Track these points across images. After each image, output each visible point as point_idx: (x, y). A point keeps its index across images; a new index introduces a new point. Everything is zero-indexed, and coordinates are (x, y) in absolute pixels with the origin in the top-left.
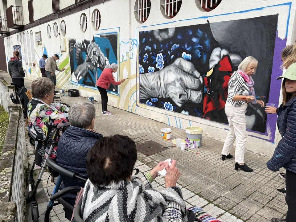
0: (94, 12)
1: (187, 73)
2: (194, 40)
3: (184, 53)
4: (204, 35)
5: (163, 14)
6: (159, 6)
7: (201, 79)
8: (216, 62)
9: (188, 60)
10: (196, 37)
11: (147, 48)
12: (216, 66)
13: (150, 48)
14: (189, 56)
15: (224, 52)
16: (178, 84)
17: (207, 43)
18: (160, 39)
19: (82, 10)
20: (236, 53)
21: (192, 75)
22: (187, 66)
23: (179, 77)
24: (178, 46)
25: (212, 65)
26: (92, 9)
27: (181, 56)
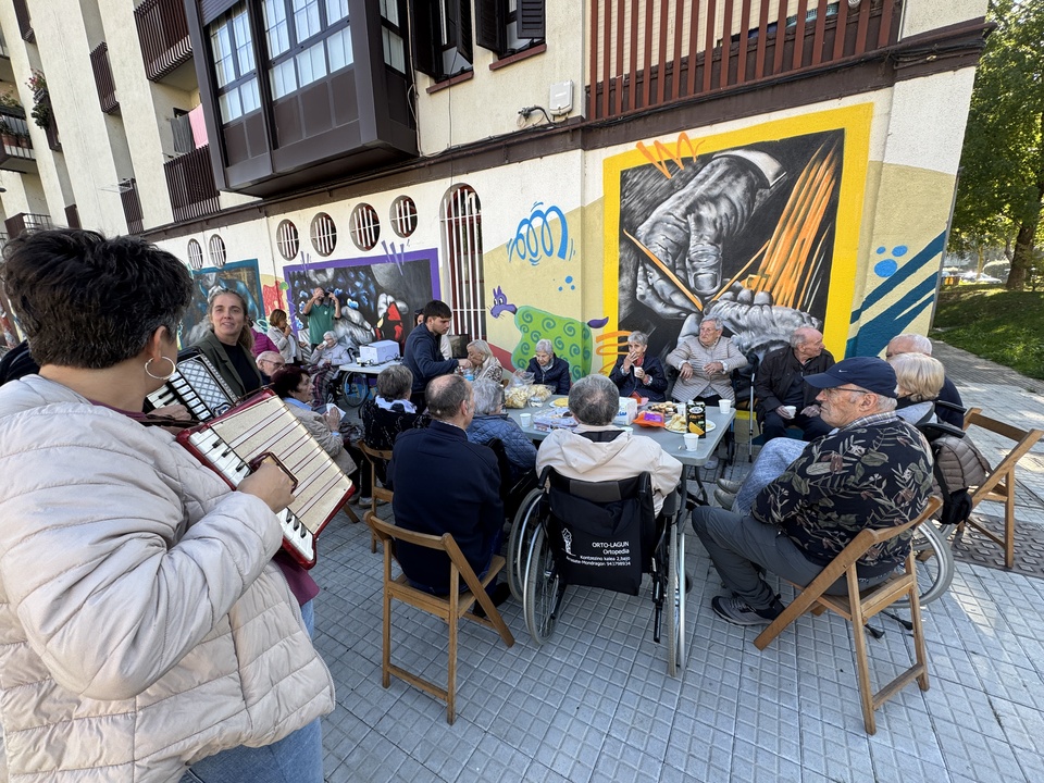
0: (212, 239)
1: (356, 325)
2: (358, 284)
3: (349, 300)
4: (366, 279)
5: (317, 250)
6: (310, 239)
7: (373, 331)
8: (384, 311)
9: (355, 309)
10: (360, 280)
11: (302, 294)
12: (386, 315)
13: (306, 294)
14: (356, 304)
15: (390, 299)
16: (348, 340)
17: (371, 287)
18: (318, 282)
19: (188, 233)
20: (402, 300)
21: (363, 327)
22: (355, 316)
23: (348, 330)
24: (341, 291)
25: (381, 314)
26: (209, 233)
27: (346, 304)
